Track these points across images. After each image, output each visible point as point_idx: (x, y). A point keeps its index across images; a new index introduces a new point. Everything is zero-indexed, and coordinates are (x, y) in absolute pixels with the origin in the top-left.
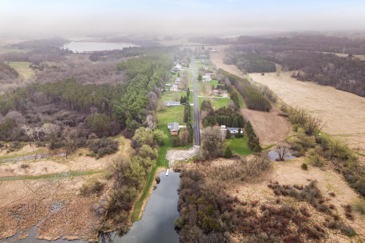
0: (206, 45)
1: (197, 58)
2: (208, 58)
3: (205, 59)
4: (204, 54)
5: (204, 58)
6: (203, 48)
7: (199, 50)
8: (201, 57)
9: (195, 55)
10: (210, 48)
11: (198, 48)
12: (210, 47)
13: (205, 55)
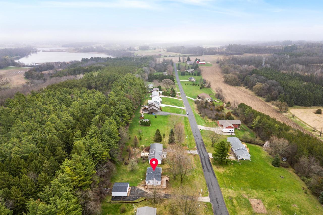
0: (193, 56)
1: (183, 74)
2: (199, 74)
3: (195, 75)
4: (192, 68)
5: (192, 74)
6: (189, 60)
7: (183, 63)
8: (187, 72)
9: (179, 69)
10: (198, 60)
11: (182, 60)
12: (198, 58)
13: (192, 70)
